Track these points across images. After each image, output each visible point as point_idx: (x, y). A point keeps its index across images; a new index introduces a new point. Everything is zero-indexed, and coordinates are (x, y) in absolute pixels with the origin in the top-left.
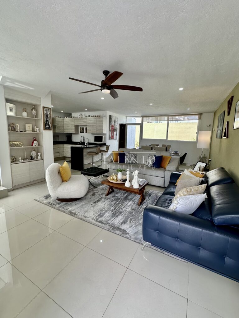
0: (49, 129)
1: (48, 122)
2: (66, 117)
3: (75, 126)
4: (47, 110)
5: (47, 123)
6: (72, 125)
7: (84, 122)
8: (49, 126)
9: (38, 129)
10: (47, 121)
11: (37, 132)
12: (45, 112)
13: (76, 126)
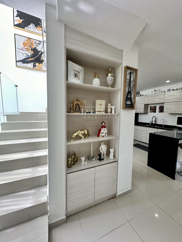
0: (130, 107)
1: (131, 96)
3: (145, 104)
4: (130, 73)
5: (129, 96)
6: (141, 104)
7: (159, 98)
8: (131, 101)
9: (113, 107)
10: (129, 92)
11: (111, 112)
12: (128, 77)
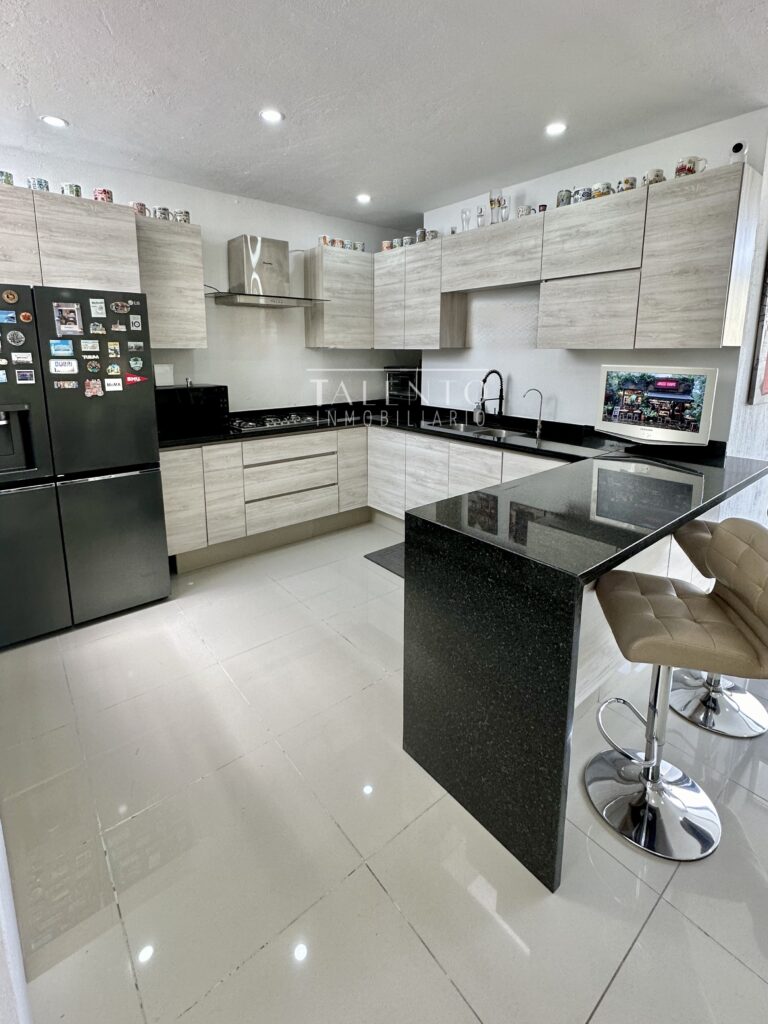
2: (386, 243)
3: (442, 294)
6: (425, 291)
7: (516, 253)
13: (453, 294)
